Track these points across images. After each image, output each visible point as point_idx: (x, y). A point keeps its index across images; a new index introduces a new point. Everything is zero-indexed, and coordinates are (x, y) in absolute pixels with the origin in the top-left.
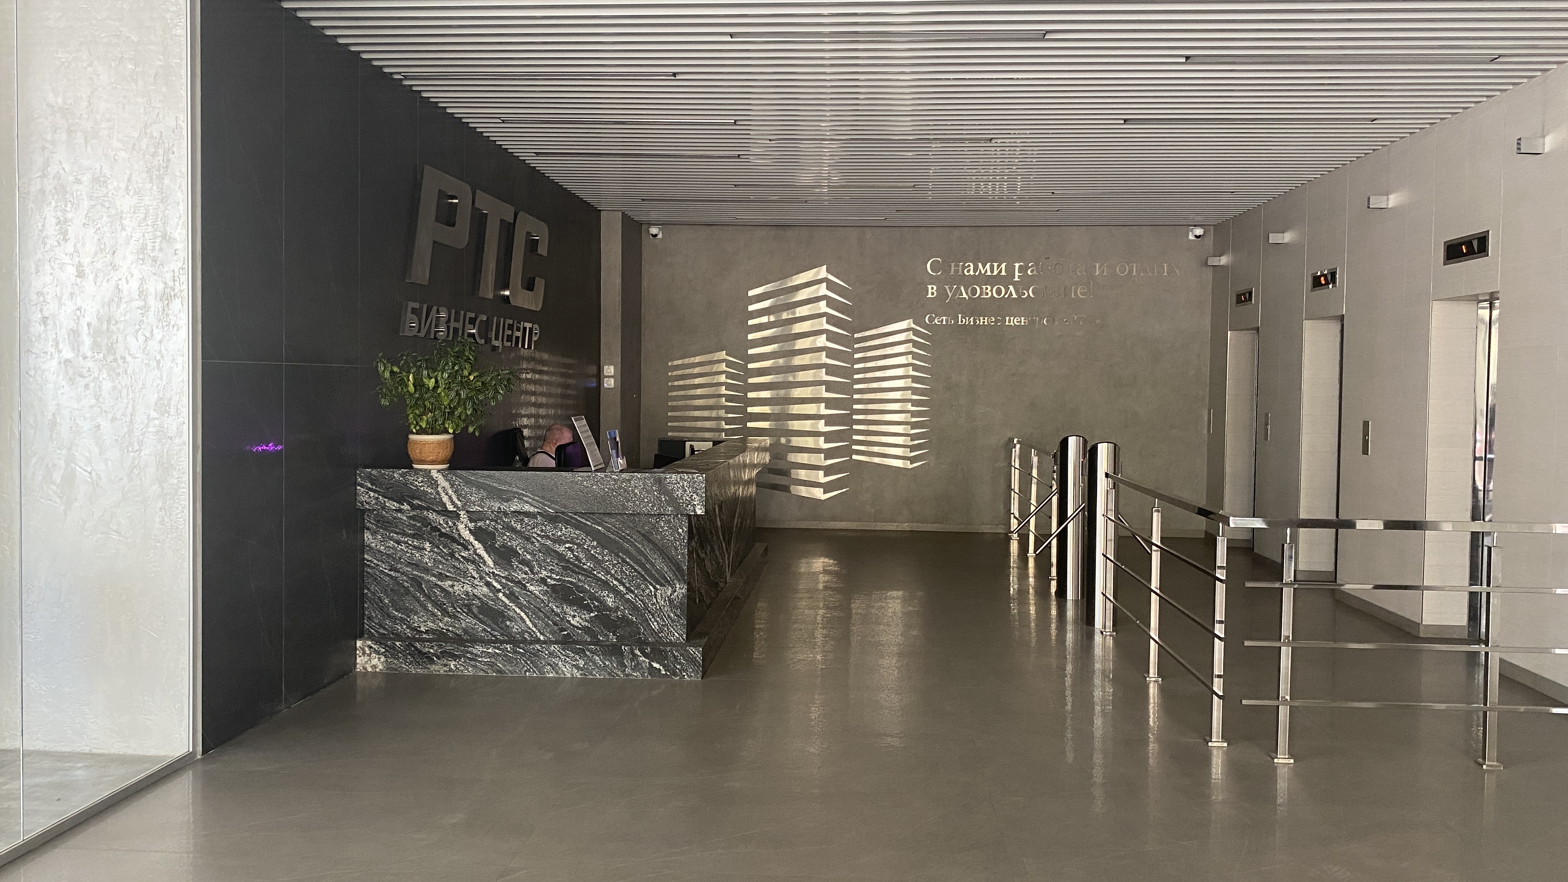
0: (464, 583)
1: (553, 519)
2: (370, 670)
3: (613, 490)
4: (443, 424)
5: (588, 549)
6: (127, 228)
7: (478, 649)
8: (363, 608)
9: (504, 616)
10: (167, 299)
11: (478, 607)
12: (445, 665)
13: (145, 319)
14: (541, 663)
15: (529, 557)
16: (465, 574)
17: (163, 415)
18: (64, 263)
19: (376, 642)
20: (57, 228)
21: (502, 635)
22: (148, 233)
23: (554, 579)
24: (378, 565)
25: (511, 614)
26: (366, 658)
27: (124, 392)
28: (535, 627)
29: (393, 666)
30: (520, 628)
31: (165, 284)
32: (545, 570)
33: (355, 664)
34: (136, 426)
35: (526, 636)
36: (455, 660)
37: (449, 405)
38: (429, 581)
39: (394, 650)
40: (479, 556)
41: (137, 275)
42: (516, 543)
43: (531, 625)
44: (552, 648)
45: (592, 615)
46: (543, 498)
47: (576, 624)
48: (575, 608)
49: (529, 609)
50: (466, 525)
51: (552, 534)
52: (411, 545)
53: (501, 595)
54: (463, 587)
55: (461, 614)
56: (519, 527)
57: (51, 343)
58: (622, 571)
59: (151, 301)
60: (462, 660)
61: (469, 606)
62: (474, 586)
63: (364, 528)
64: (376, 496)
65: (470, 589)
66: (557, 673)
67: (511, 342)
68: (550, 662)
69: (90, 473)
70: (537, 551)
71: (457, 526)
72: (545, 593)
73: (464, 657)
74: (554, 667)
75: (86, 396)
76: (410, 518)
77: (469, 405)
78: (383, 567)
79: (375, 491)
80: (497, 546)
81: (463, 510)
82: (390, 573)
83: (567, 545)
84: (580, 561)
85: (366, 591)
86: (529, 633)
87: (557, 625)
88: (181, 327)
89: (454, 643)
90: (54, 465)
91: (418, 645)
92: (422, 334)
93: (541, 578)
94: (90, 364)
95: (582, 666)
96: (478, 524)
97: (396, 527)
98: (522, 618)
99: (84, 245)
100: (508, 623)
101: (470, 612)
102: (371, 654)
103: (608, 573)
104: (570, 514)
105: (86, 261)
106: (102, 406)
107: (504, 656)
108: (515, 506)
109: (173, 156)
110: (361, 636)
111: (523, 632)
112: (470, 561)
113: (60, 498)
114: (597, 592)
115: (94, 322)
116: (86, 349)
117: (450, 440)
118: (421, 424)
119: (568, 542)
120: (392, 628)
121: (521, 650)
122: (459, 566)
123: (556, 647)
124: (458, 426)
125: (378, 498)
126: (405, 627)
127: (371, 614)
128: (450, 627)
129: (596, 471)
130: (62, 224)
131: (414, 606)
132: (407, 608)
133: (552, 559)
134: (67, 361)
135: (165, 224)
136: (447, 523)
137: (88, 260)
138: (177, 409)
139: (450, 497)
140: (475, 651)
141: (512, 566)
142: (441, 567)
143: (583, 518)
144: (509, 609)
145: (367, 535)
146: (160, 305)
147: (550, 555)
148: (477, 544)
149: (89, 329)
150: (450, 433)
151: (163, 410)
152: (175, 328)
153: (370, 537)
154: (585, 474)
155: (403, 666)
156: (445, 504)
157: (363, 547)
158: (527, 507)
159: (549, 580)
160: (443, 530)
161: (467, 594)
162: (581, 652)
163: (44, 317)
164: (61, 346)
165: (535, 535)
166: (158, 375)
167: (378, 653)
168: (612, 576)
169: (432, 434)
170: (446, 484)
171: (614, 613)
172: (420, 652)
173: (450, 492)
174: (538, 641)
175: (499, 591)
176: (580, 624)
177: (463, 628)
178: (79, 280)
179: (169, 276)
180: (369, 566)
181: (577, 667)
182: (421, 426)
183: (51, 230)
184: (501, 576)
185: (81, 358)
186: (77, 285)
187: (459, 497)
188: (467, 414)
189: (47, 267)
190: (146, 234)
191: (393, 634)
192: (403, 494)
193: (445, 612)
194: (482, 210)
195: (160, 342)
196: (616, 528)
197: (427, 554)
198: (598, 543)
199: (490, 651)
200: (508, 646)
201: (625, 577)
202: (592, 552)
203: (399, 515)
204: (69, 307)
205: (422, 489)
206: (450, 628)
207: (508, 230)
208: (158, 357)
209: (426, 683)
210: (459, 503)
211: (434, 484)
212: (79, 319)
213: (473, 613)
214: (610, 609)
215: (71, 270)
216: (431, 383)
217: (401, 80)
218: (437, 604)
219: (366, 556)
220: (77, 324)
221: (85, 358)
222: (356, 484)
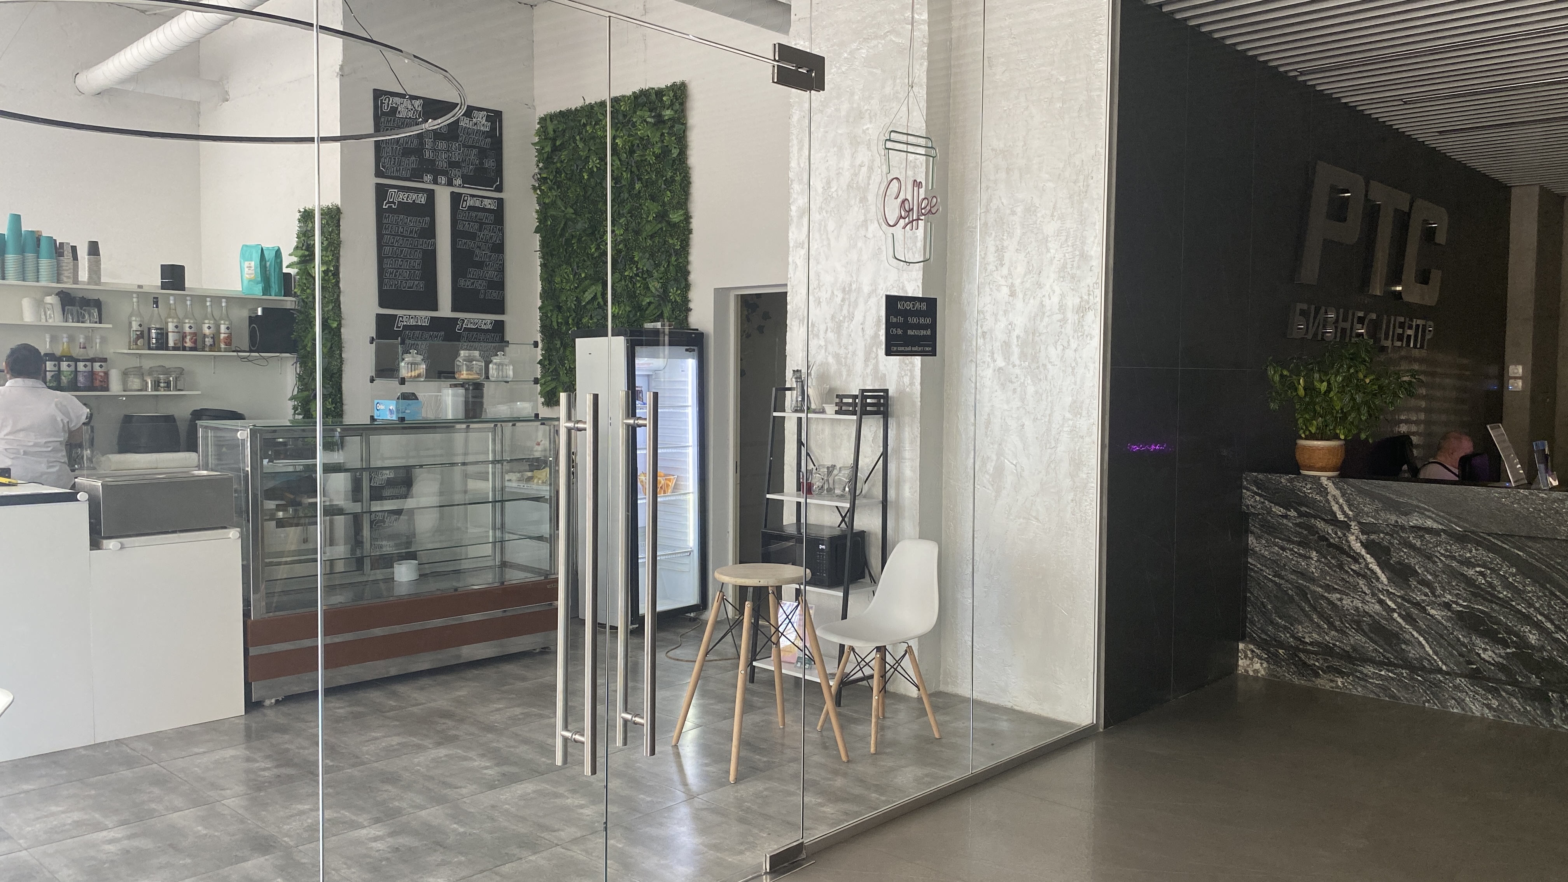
0: (1353, 597)
1: (1462, 539)
2: (1251, 673)
3: (1540, 511)
4: (1334, 429)
5: (1504, 576)
6: (1051, 251)
7: (1369, 669)
8: (1245, 611)
9: (1399, 638)
10: (1083, 312)
11: (1369, 625)
12: (1332, 681)
13: (1063, 330)
14: (1443, 695)
15: (1430, 577)
16: (1355, 588)
17: (1076, 416)
18: (1000, 285)
19: (1259, 646)
20: (996, 255)
21: (1396, 658)
22: (1068, 253)
23: (1461, 605)
24: (1262, 570)
25: (1407, 637)
26: (1248, 662)
27: (1044, 396)
28: (1437, 655)
29: (1275, 673)
30: (1418, 653)
31: (1081, 298)
32: (1450, 594)
33: (1237, 665)
34: (1054, 426)
35: (1426, 663)
36: (1343, 678)
37: (1342, 409)
38: (1315, 592)
39: (1277, 657)
40: (1372, 571)
41: (1058, 291)
42: (1414, 561)
43: (1431, 652)
44: (1458, 681)
45: (1508, 650)
46: (1450, 515)
47: (1487, 658)
48: (1486, 640)
49: (1429, 634)
50: (1357, 537)
51: (1459, 555)
52: (1296, 552)
53: (1395, 615)
54: (1352, 602)
55: (1350, 630)
56: (1418, 544)
57: (988, 354)
58: (1550, 606)
59: (1069, 315)
60: (1351, 678)
61: (1358, 623)
62: (1364, 602)
63: (1247, 531)
64: (1262, 500)
65: (1360, 605)
66: (1463, 709)
67: (1402, 341)
68: (1454, 696)
69: (1016, 466)
70: (1439, 572)
71: (1347, 537)
72: (1449, 619)
73: (1353, 675)
74: (1460, 702)
75: (1014, 398)
76: (1296, 525)
77: (1364, 410)
78: (1267, 572)
79: (1260, 495)
80: (1392, 562)
81: (1354, 521)
82: (1273, 579)
83: (1478, 569)
84: (1494, 588)
85: (1248, 595)
86: (1429, 660)
87: (1463, 657)
88: (1094, 337)
89: (1341, 659)
90: (988, 458)
91: (1301, 655)
92: (1309, 337)
93: (1444, 602)
94: (1017, 371)
95: (1495, 706)
96: (1372, 537)
97: (1281, 533)
98: (1420, 643)
99: (1016, 268)
100: (1403, 646)
101: (1359, 629)
102: (1253, 657)
103: (1530, 605)
104: (1481, 534)
105: (1017, 282)
106: (1027, 408)
107: (1398, 680)
108: (1415, 520)
109: (1092, 181)
110: (1242, 639)
111: (1421, 659)
112: (1361, 575)
113: (992, 485)
114: (1516, 626)
115: (1022, 335)
116: (1015, 358)
117: (1341, 446)
118: (1310, 429)
119: (1479, 566)
120: (1274, 635)
121: (1419, 678)
122: (1348, 580)
123: (1463, 680)
124: (1350, 431)
125: (1264, 503)
126: (1288, 635)
127: (1253, 617)
128: (1337, 641)
129: (1517, 487)
130: (1000, 251)
131: (1298, 616)
132: (1290, 617)
133: (1458, 582)
134: (1000, 368)
135: (1083, 243)
136: (1336, 534)
137: (1019, 280)
138: (1088, 410)
139: (1341, 507)
140: (1365, 671)
141: (1410, 586)
142: (1328, 578)
143: (1498, 540)
144: (1405, 632)
145: (1251, 539)
146: (1076, 317)
147: (1456, 577)
148: (1369, 558)
149: (1018, 341)
150: (1340, 439)
151: (1076, 411)
152: (1089, 337)
153: (1254, 541)
154: (1504, 490)
155: (1287, 675)
156: (1334, 514)
157: (1246, 551)
158: (1429, 523)
159: (1454, 606)
160: (1331, 540)
161: (1357, 609)
162: (1495, 692)
163: (983, 332)
164: (996, 356)
165: (1438, 555)
166: (1073, 381)
167: (1260, 658)
168: (1536, 609)
169: (1321, 439)
170: (1337, 493)
171: (1537, 651)
172: (1305, 663)
173: (1341, 501)
174: (1440, 671)
175: (1394, 610)
176: (1493, 659)
177: (1351, 645)
178: (1011, 298)
179: (1084, 291)
180: (1252, 569)
181: (1489, 707)
182: (1310, 431)
183: (991, 258)
184: (1397, 595)
185: (1011, 366)
186: (1009, 303)
187: (1350, 506)
188: (1361, 419)
189: (987, 289)
190: (1067, 255)
191: (1276, 641)
192: (1291, 500)
193: (1332, 626)
194: (1375, 201)
195: (1075, 350)
196: (1542, 554)
197: (1314, 563)
198: (1517, 570)
199: (1383, 673)
200: (1404, 671)
201: (1553, 613)
202: (1510, 580)
203: (1285, 521)
204: (1002, 324)
205: (1310, 496)
206: (1337, 643)
207: (1403, 222)
208: (1074, 364)
209: (1312, 696)
210: (1351, 513)
211: (1324, 491)
212: (1010, 333)
213: (1363, 630)
214: (1533, 647)
215: (1005, 290)
216: (1324, 387)
217: (1296, 76)
218: (1323, 616)
219: (1250, 560)
220: (1009, 337)
221: (1014, 366)
222: (1241, 487)
